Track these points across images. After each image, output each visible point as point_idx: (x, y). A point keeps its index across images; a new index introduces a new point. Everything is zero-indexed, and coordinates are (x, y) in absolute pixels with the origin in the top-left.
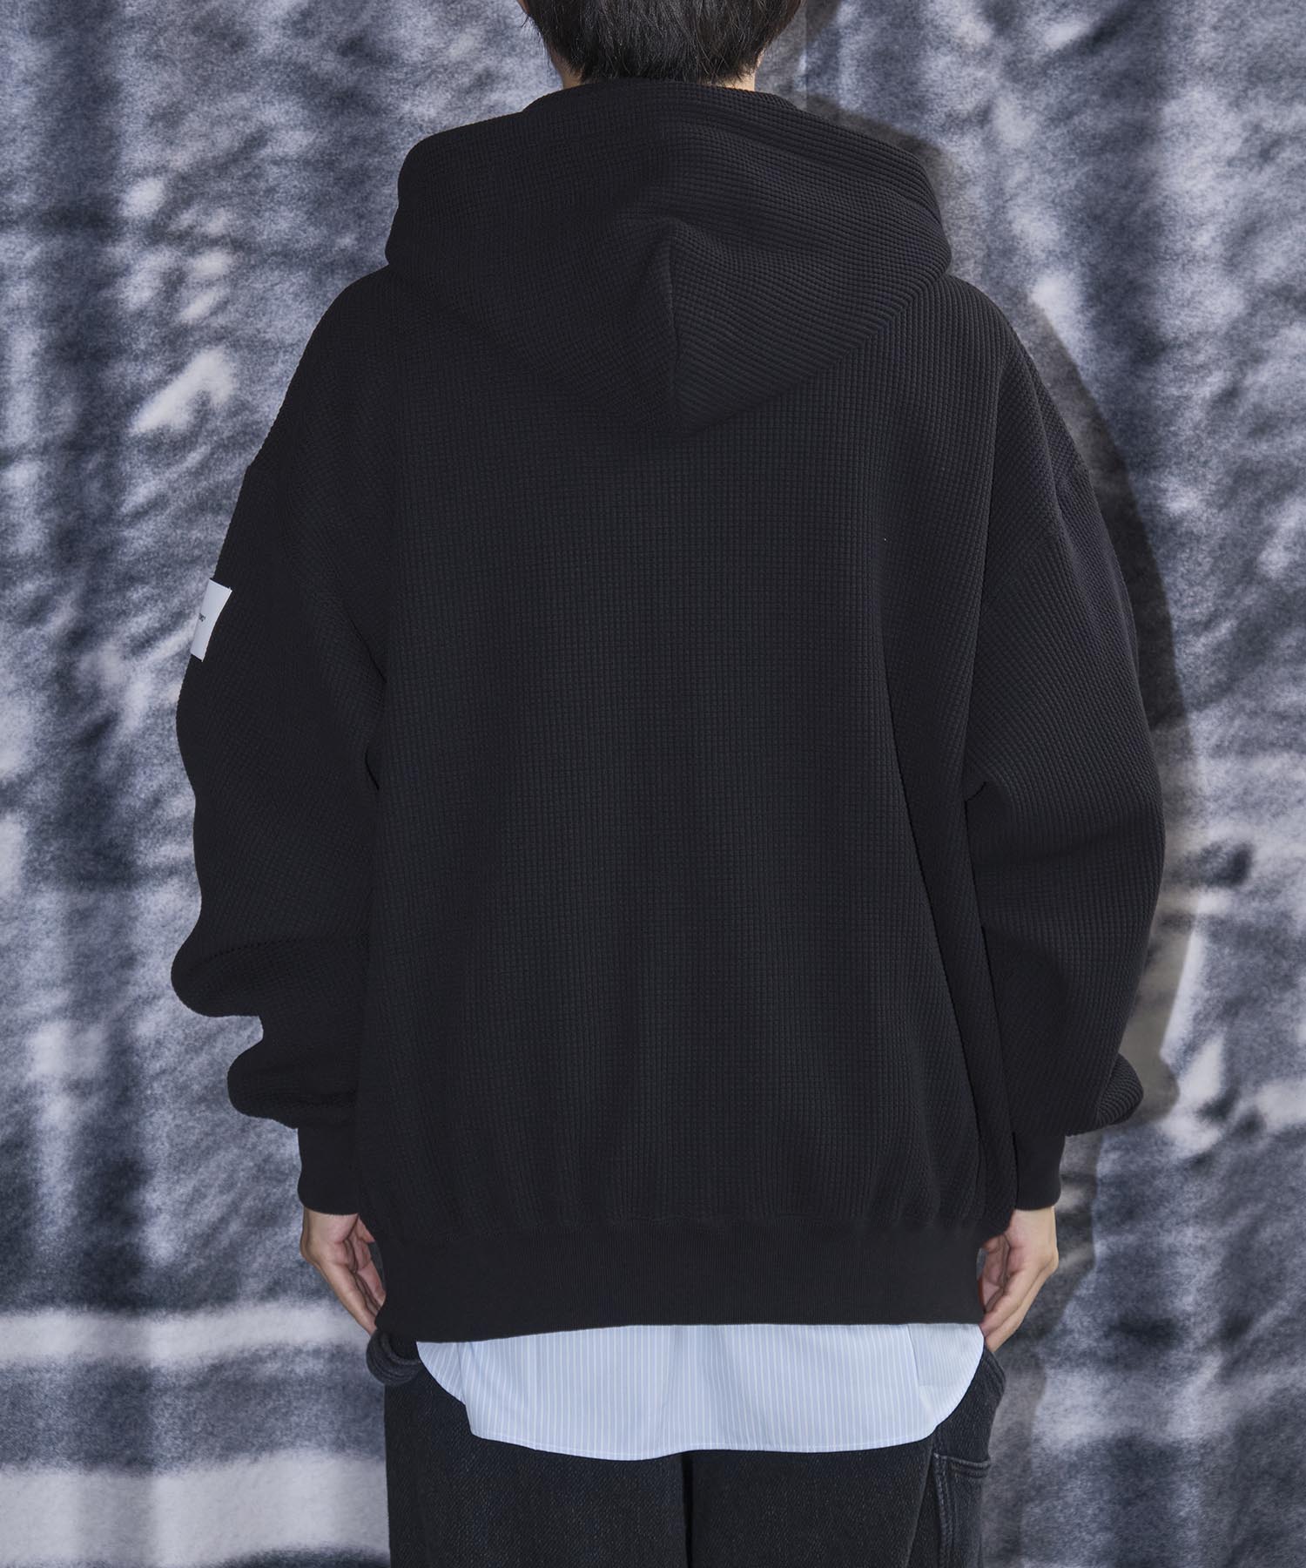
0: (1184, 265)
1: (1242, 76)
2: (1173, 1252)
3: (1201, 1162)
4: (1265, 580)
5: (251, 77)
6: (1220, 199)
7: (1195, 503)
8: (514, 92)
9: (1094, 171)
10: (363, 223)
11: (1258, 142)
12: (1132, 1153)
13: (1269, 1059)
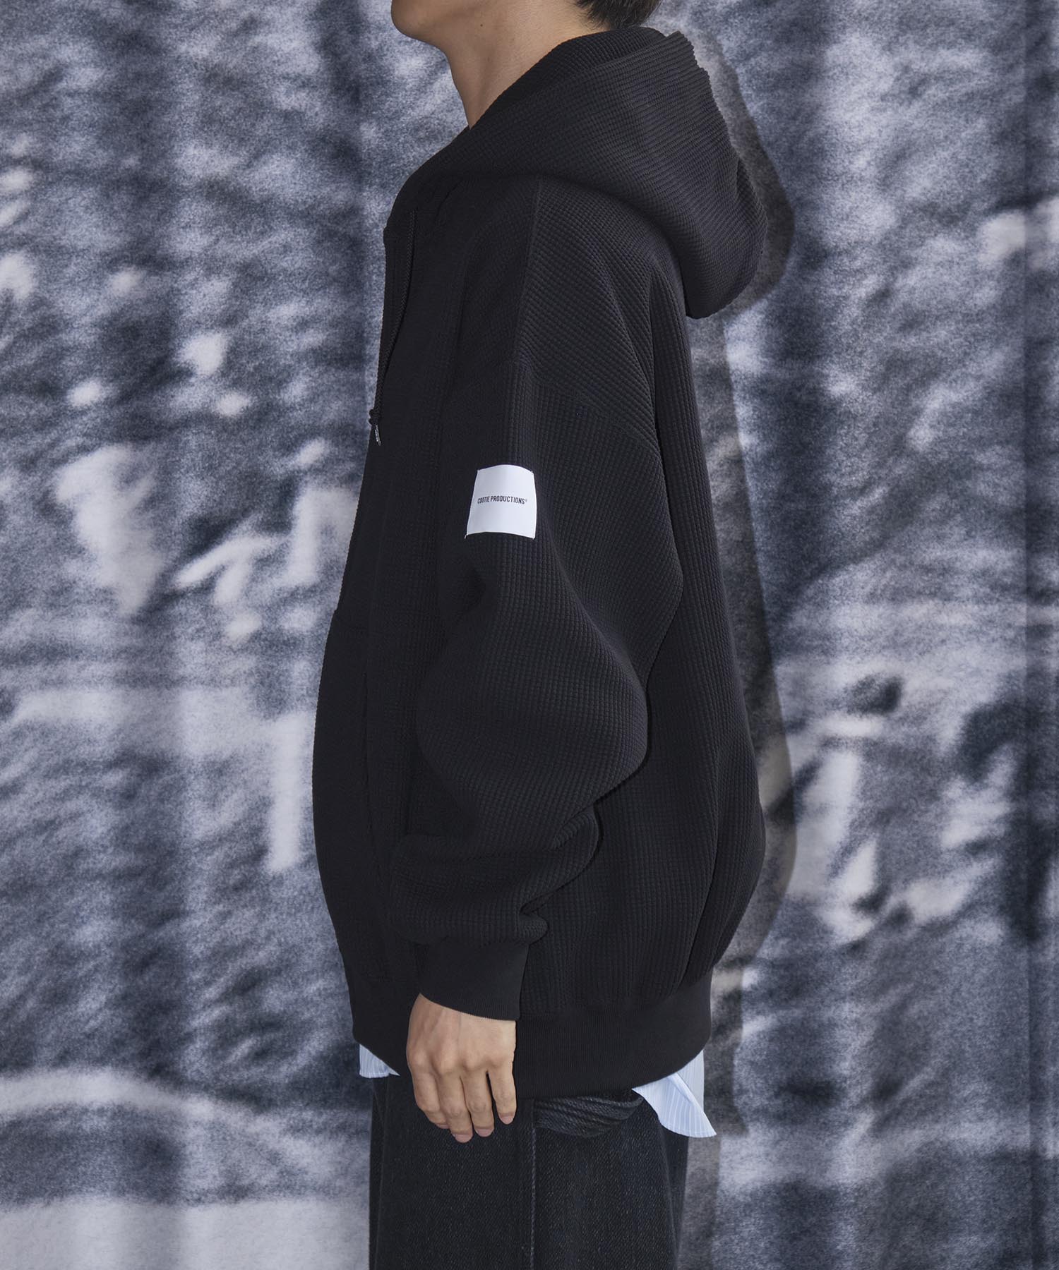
0: (843, 185)
1: (894, 25)
2: (832, 1025)
3: (857, 948)
4: (913, 453)
5: (49, 22)
6: (874, 129)
7: (853, 386)
8: (275, 35)
9: (768, 104)
10: (145, 146)
11: (907, 81)
12: (798, 940)
13: (917, 861)
